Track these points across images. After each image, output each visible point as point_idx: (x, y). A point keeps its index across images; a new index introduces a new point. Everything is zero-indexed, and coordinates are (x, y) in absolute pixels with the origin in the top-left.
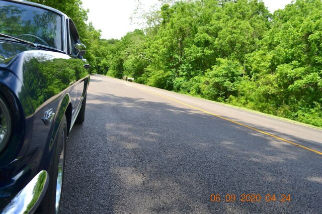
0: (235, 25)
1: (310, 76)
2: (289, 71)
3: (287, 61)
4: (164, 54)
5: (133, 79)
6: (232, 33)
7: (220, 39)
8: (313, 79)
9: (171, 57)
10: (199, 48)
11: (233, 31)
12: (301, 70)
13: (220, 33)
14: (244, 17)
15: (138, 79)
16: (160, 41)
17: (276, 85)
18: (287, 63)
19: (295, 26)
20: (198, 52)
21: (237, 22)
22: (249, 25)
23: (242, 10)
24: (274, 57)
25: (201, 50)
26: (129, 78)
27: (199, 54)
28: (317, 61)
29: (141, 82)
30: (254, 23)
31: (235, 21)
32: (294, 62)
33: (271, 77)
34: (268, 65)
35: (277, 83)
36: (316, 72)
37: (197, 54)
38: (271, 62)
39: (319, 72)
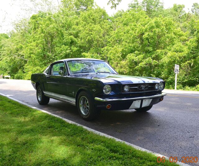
0: (90, 29)
1: (147, 60)
2: (134, 58)
3: (132, 51)
4: (39, 53)
5: (9, 76)
6: (90, 35)
7: (81, 39)
8: (149, 61)
9: (45, 56)
10: (67, 47)
11: (90, 33)
12: (141, 56)
13: (81, 35)
14: (95, 22)
15: (16, 75)
16: (34, 44)
17: (127, 67)
18: (132, 53)
19: (133, 29)
20: (67, 50)
21: (92, 26)
22: (100, 28)
23: (93, 17)
24: (123, 49)
25: (69, 48)
26: (5, 76)
27: (68, 51)
28: (149, 50)
29: (19, 78)
30: (103, 26)
31: (91, 26)
32: (136, 52)
33: (124, 62)
34: (120, 55)
35: (128, 66)
36: (150, 57)
37: (67, 51)
38: (122, 53)
39: (151, 57)
